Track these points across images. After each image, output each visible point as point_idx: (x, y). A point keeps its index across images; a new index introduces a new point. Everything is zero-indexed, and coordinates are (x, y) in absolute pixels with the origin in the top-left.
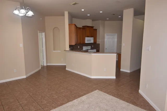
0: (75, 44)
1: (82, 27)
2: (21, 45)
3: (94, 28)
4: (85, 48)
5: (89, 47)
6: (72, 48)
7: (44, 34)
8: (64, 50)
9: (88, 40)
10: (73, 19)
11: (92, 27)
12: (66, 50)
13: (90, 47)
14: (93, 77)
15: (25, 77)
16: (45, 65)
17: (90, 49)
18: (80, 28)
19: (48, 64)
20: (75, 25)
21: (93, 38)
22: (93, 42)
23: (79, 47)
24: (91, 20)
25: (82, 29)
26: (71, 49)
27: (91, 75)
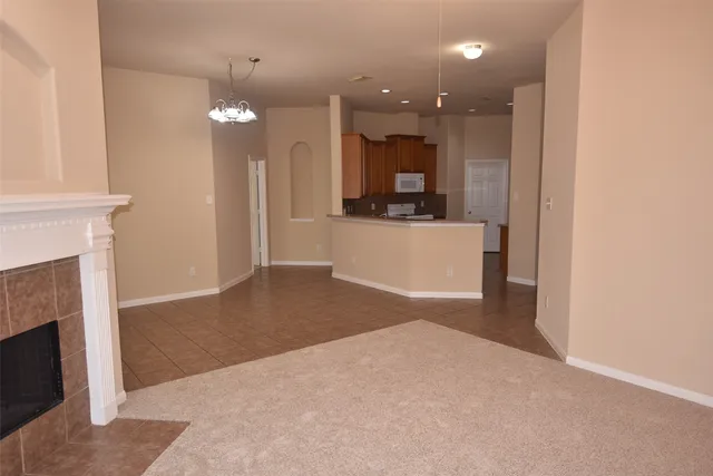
0: (363, 197)
1: (385, 139)
2: (210, 200)
3: (426, 141)
4: (393, 210)
5: (410, 208)
6: (353, 207)
7: (262, 163)
8: (328, 216)
9: (404, 184)
10: (356, 113)
11: (420, 138)
12: (334, 213)
13: (412, 206)
14: (414, 294)
15: (216, 291)
16: (265, 263)
17: (413, 212)
18: (377, 144)
19: (273, 263)
20: (362, 135)
21: (422, 175)
22: (422, 191)
23: (376, 207)
24: (416, 115)
25: (384, 147)
26: (347, 213)
27: (409, 290)
